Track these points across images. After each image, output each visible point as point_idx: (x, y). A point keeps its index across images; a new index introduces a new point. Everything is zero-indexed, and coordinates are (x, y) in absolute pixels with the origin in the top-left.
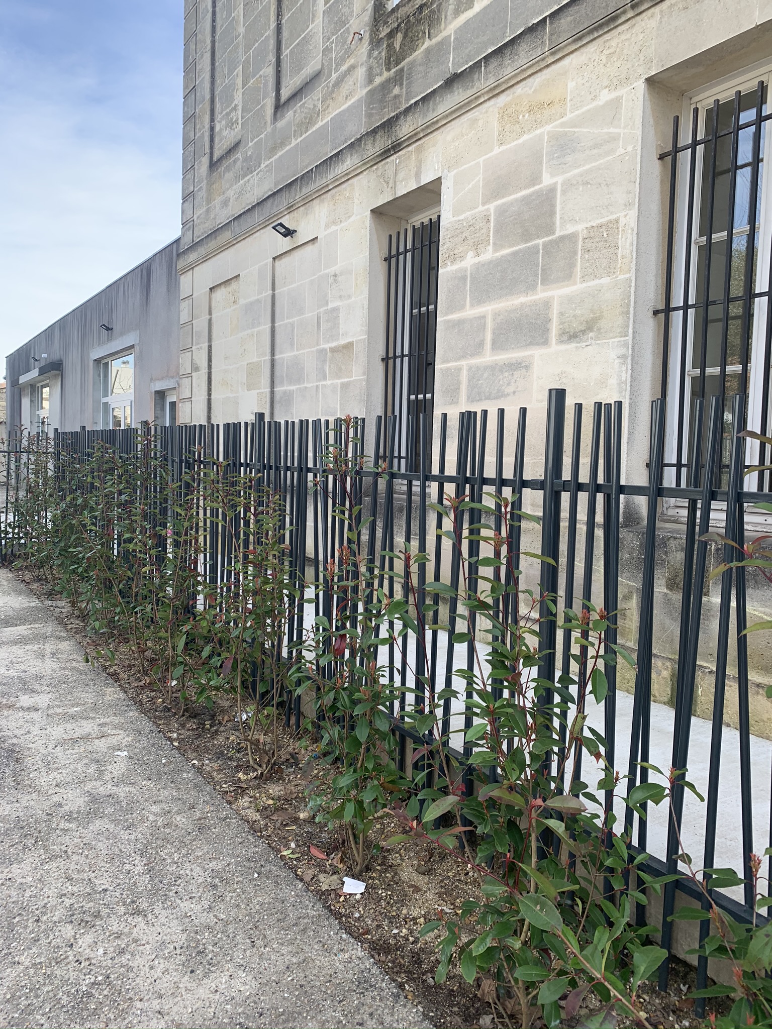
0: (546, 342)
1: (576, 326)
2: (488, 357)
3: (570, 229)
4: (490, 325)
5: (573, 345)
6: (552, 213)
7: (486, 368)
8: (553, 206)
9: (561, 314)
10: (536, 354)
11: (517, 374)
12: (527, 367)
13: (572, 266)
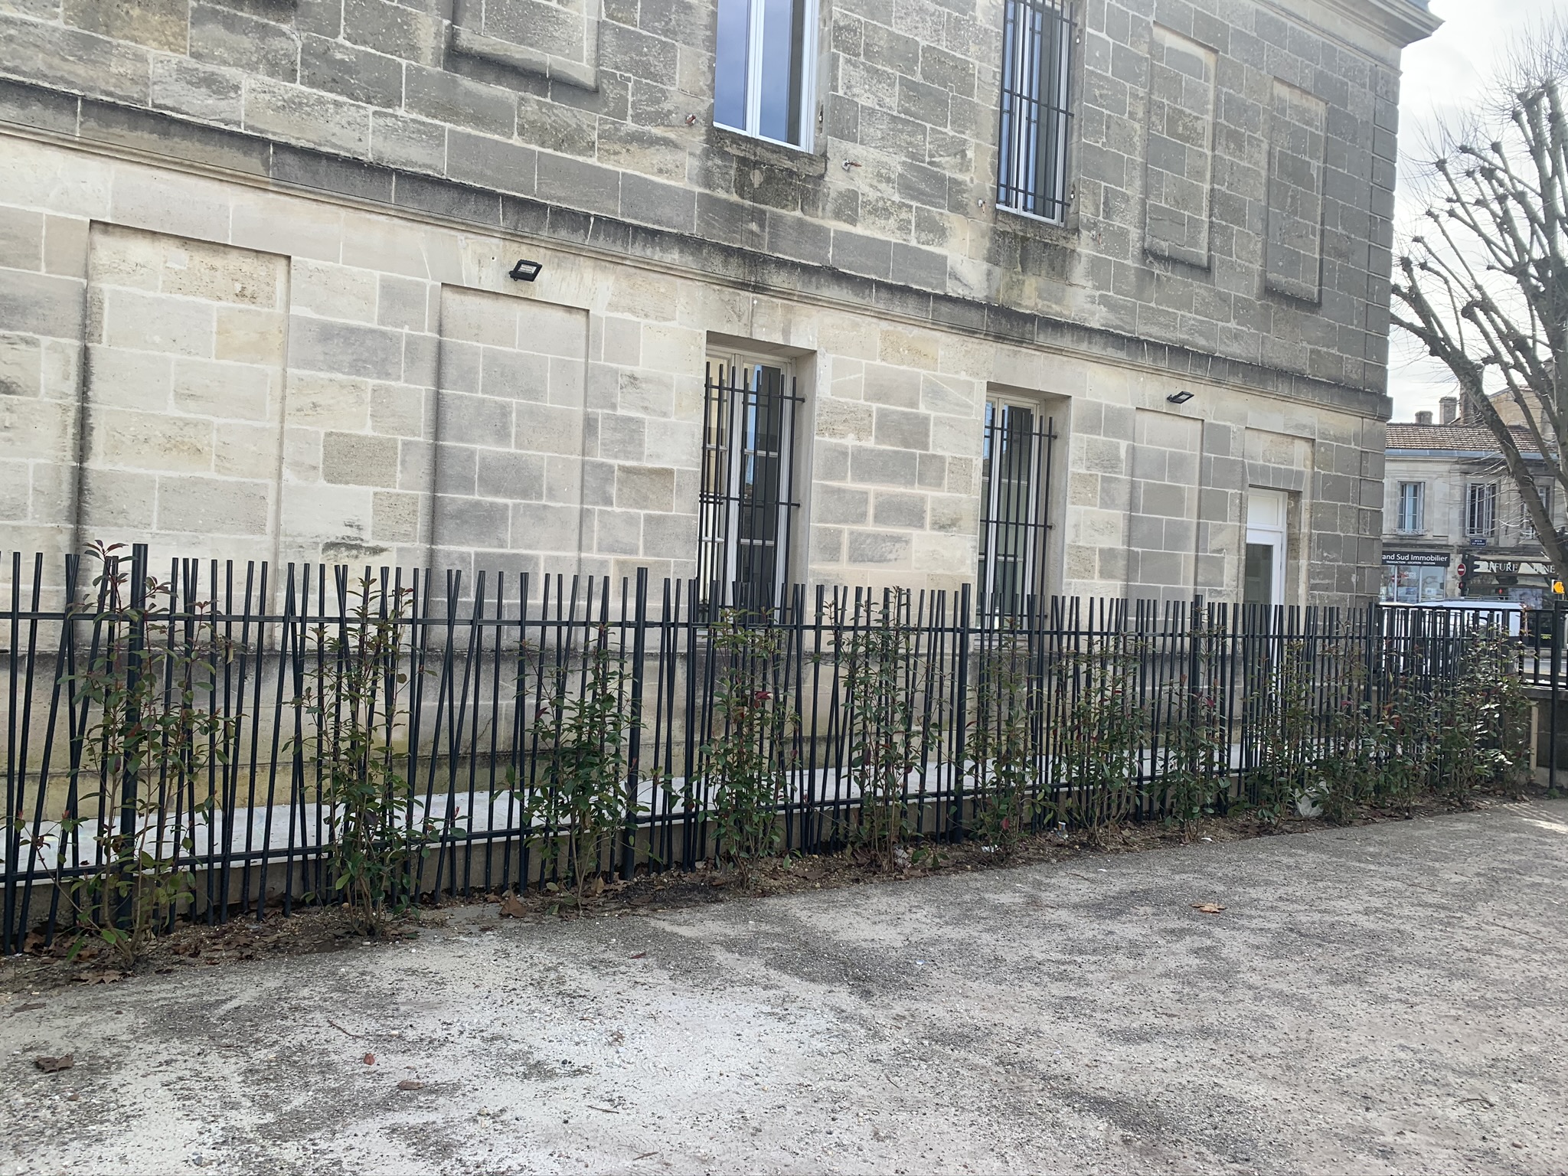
0: (922, 526)
1: (944, 521)
2: (870, 527)
3: (939, 452)
4: (872, 501)
5: (942, 533)
6: (927, 435)
7: (868, 536)
8: (927, 430)
9: (933, 509)
10: (914, 533)
11: (898, 545)
12: (907, 542)
13: (942, 478)
